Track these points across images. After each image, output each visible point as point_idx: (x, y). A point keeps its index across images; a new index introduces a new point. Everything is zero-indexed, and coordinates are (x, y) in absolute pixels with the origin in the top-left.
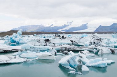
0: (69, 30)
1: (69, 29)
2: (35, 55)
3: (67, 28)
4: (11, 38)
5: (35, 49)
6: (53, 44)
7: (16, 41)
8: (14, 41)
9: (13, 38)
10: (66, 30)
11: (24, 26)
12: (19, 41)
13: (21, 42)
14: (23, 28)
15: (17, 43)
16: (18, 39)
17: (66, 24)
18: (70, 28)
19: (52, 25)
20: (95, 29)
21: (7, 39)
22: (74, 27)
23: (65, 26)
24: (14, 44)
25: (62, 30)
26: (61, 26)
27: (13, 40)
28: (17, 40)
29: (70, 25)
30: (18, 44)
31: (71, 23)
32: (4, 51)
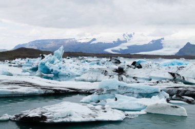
0: (125, 50)
1: (126, 48)
2: (138, 103)
3: (123, 47)
4: (43, 64)
5: (128, 90)
6: (134, 78)
7: (52, 70)
8: (48, 70)
9: (47, 64)
10: (120, 49)
11: (39, 41)
12: (58, 70)
13: (62, 71)
14: (39, 44)
15: (54, 74)
16: (57, 65)
17: (122, 39)
18: (128, 47)
19: (94, 40)
20: (177, 50)
21: (28, 66)
22: (136, 45)
23: (119, 42)
24: (49, 75)
25: (112, 51)
26: (111, 42)
27: (46, 67)
28: (54, 67)
29: (129, 40)
30: (57, 76)
31: (130, 36)
32: (54, 92)
